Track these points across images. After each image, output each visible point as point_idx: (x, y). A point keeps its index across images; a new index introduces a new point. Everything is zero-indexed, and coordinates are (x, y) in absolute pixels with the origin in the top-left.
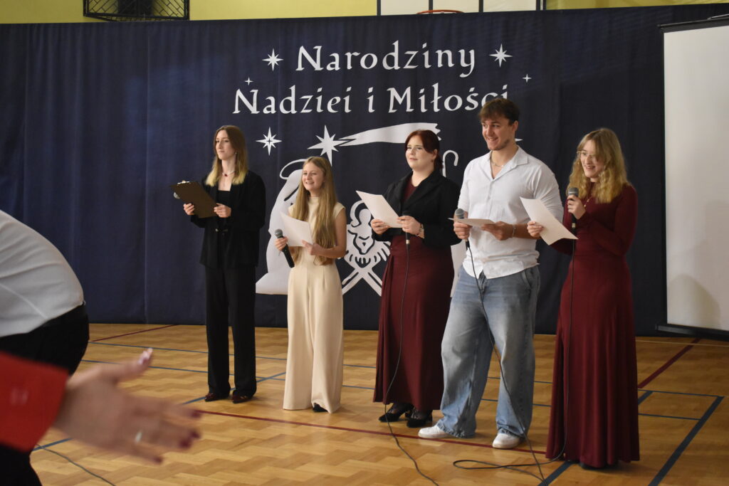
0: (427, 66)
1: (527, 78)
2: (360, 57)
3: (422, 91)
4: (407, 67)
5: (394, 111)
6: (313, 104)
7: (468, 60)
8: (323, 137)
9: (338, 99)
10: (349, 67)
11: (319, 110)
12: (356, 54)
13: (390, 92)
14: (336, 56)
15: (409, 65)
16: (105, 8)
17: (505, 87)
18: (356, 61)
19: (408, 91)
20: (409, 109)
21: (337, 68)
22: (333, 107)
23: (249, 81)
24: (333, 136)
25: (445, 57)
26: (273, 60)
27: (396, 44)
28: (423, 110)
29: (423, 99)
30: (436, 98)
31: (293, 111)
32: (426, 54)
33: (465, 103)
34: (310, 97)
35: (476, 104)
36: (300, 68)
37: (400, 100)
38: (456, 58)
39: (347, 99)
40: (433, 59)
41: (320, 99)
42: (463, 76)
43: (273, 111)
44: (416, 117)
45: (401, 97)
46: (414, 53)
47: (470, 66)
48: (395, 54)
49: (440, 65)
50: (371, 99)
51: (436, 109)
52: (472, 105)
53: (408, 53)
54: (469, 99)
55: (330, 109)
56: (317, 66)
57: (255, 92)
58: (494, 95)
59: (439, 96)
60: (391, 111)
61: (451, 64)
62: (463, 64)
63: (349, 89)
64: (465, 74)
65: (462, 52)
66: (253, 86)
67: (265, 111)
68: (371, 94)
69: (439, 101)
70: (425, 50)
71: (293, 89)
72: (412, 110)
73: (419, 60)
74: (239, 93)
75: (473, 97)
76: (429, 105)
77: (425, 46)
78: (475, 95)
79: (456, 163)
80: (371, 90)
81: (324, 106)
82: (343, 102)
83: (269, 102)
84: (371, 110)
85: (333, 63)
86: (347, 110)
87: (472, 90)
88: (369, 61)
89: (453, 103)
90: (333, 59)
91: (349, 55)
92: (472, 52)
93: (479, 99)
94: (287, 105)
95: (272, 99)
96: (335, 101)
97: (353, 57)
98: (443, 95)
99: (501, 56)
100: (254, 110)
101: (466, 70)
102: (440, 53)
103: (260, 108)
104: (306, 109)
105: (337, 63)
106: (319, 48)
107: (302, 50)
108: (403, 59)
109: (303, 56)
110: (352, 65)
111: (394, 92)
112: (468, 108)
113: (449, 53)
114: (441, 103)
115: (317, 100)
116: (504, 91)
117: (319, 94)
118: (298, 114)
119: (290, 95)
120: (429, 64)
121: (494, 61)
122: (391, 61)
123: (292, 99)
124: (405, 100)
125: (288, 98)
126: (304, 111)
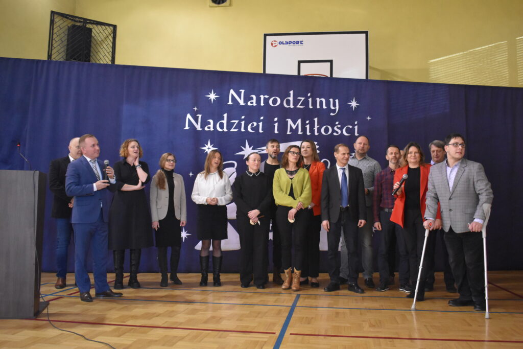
0: (311, 107)
1: (369, 118)
2: (269, 99)
3: (307, 122)
4: (299, 106)
5: (290, 133)
6: (239, 126)
7: (334, 105)
8: (245, 147)
9: (255, 124)
10: (262, 104)
11: (243, 130)
12: (266, 97)
13: (287, 121)
14: (254, 97)
15: (300, 105)
17: (356, 123)
18: (266, 101)
19: (299, 121)
20: (300, 133)
21: (254, 104)
22: (252, 129)
23: (196, 109)
24: (252, 147)
25: (321, 102)
26: (212, 96)
27: (291, 92)
28: (308, 133)
29: (308, 127)
30: (316, 127)
31: (225, 130)
32: (310, 100)
33: (334, 131)
34: (237, 121)
35: (339, 132)
36: (230, 103)
37: (294, 127)
38: (328, 104)
39: (261, 124)
40: (314, 103)
41: (243, 123)
42: (332, 114)
43: (212, 129)
45: (295, 125)
46: (303, 99)
47: (336, 109)
48: (291, 98)
49: (318, 107)
50: (276, 125)
51: (316, 134)
52: (337, 132)
53: (299, 98)
54: (335, 128)
55: (249, 130)
56: (242, 102)
57: (200, 116)
58: (351, 127)
59: (318, 125)
60: (288, 133)
61: (325, 107)
62: (332, 107)
63: (262, 118)
64: (333, 113)
65: (331, 100)
66: (198, 112)
67: (206, 129)
68: (276, 122)
69: (318, 128)
70: (309, 97)
71: (225, 115)
72: (302, 133)
73: (305, 103)
74: (189, 116)
75: (337, 128)
76: (312, 131)
77: (309, 95)
78: (339, 126)
79: (329, 167)
80: (276, 119)
81: (246, 128)
82: (258, 126)
83: (209, 123)
84: (276, 132)
85: (252, 101)
86: (261, 131)
87: (337, 123)
88: (275, 101)
89: (327, 130)
90: (252, 99)
91: (262, 97)
92: (337, 101)
93: (341, 129)
94: (222, 126)
95: (211, 121)
96: (253, 125)
97: (265, 98)
98: (321, 124)
99: (354, 104)
100: (199, 128)
101: (334, 111)
102: (318, 100)
103: (203, 126)
104: (234, 129)
105: (254, 101)
106: (243, 91)
107: (232, 92)
108: (296, 102)
109: (232, 95)
110: (264, 103)
111: (290, 122)
112: (335, 134)
113: (323, 100)
114: (319, 130)
115: (241, 124)
116: (356, 125)
117: (243, 120)
118: (229, 132)
119: (223, 120)
120: (312, 106)
121: (350, 107)
122: (288, 102)
123: (225, 122)
124: (297, 127)
125: (222, 121)
126: (232, 130)
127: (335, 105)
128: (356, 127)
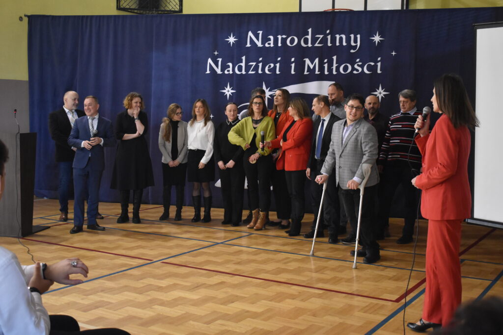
0: (329, 45)
1: (394, 53)
2: (286, 39)
3: (326, 61)
4: (316, 45)
5: (308, 73)
6: (256, 68)
9: (272, 65)
10: (280, 45)
11: (260, 72)
12: (284, 36)
13: (305, 61)
14: (272, 37)
15: (318, 44)
16: (130, 5)
17: (379, 59)
18: (284, 41)
19: (317, 61)
20: (317, 72)
21: (272, 45)
22: (269, 70)
23: (216, 53)
24: (269, 89)
25: (341, 39)
26: (232, 40)
27: (310, 30)
28: (326, 73)
29: (326, 65)
30: (335, 65)
31: (244, 72)
32: (329, 37)
33: (353, 69)
34: (254, 64)
35: (360, 69)
36: (248, 45)
37: (312, 66)
38: (348, 40)
39: (278, 65)
40: (333, 40)
41: (260, 65)
42: (352, 51)
43: (231, 72)
44: (321, 77)
45: (312, 64)
46: (321, 36)
47: (357, 46)
48: (309, 37)
49: (338, 44)
50: (293, 65)
51: (334, 73)
52: (357, 70)
53: (317, 36)
54: (356, 66)
55: (267, 72)
56: (259, 44)
57: (220, 60)
58: (372, 64)
59: (336, 64)
60: (306, 73)
61: (344, 44)
62: (353, 44)
63: (279, 59)
64: (354, 50)
65: (352, 36)
66: (218, 56)
67: (226, 72)
68: (293, 62)
69: (336, 67)
70: (328, 34)
71: (244, 58)
72: (319, 73)
73: (324, 41)
74: (210, 61)
75: (358, 65)
76: (330, 70)
77: (328, 32)
78: (360, 63)
80: (293, 60)
81: (263, 69)
82: (275, 67)
83: (229, 67)
84: (293, 72)
85: (269, 42)
86: (278, 72)
87: (358, 60)
88: (292, 41)
89: (346, 69)
90: (270, 40)
91: (280, 37)
92: (359, 36)
93: (362, 66)
94: (240, 69)
95: (230, 64)
96: (270, 66)
97: (282, 38)
98: (339, 63)
99: (377, 38)
100: (219, 71)
101: (355, 47)
102: (338, 36)
103: (223, 70)
104: (252, 71)
105: (272, 42)
106: (261, 32)
107: (250, 34)
108: (314, 40)
109: (250, 37)
111: (307, 61)
112: (355, 72)
113: (344, 36)
114: (338, 69)
115: (259, 66)
116: (379, 61)
117: (260, 62)
118: (247, 74)
119: (242, 62)
120: (331, 43)
121: (373, 42)
122: (306, 41)
123: (243, 64)
124: (315, 67)
125: (240, 64)
126: (250, 72)
127: (357, 41)
128: (379, 64)
